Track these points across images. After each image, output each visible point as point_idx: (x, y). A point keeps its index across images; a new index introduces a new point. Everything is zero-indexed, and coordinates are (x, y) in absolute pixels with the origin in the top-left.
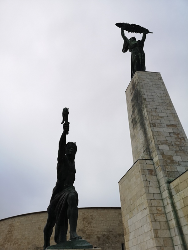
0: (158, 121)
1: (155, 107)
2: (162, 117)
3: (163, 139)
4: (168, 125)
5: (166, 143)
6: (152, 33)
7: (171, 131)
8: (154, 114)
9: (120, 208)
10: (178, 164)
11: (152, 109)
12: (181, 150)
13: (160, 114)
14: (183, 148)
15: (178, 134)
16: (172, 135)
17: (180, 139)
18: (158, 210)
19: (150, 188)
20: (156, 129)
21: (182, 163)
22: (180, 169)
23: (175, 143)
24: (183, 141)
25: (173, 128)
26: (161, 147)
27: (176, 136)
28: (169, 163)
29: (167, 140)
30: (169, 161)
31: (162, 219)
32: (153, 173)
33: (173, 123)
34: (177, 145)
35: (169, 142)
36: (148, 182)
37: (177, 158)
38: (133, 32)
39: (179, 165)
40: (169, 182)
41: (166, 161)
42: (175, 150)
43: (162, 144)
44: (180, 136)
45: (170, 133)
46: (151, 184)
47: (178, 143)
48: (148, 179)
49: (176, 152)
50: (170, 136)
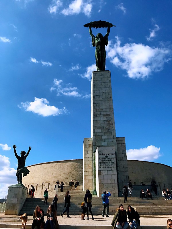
0: (99, 113)
1: (99, 102)
2: (102, 109)
3: (98, 125)
4: (104, 115)
5: (100, 128)
6: (115, 26)
7: (105, 119)
8: (97, 107)
10: (103, 141)
11: (97, 104)
12: (108, 132)
13: (102, 108)
14: (110, 130)
15: (110, 121)
16: (105, 122)
18: (89, 166)
20: (96, 119)
21: (106, 140)
22: (104, 144)
23: (105, 127)
24: (111, 125)
25: (107, 117)
26: (96, 131)
27: (107, 122)
28: (98, 141)
29: (101, 126)
30: (99, 139)
31: (90, 170)
32: (91, 146)
33: (108, 113)
34: (106, 129)
36: (87, 152)
37: (104, 137)
40: (95, 152)
41: (97, 139)
42: (105, 132)
43: (97, 129)
45: (104, 121)
46: (88, 152)
47: (108, 127)
48: (87, 150)
49: (105, 133)
50: (104, 123)
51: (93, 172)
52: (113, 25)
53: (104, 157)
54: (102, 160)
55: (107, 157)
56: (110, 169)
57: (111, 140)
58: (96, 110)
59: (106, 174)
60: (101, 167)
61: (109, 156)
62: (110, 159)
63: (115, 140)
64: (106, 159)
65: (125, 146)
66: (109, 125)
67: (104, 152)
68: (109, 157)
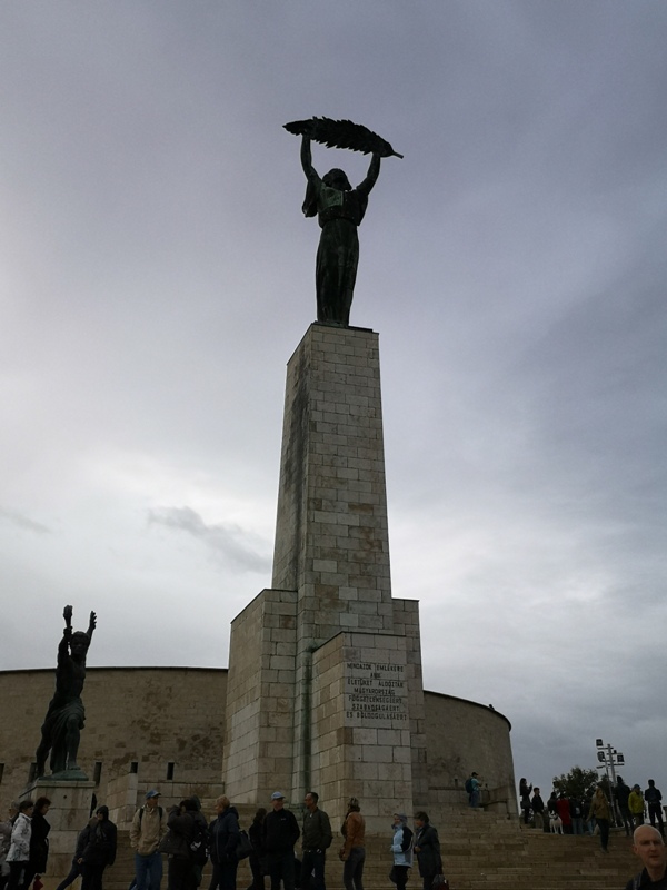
0: (331, 494)
1: (333, 449)
2: (343, 482)
3: (328, 544)
4: (352, 506)
5: (333, 554)
6: (402, 157)
7: (355, 521)
8: (326, 472)
10: (345, 608)
11: (326, 458)
12: (362, 574)
13: (342, 474)
14: (369, 568)
15: (371, 530)
16: (355, 533)
17: (371, 544)
18: (279, 704)
19: (274, 659)
20: (320, 517)
21: (355, 606)
22: (348, 620)
23: (355, 556)
24: (376, 549)
25: (363, 513)
26: (319, 565)
27: (362, 536)
28: (326, 606)
29: (338, 548)
30: (327, 601)
31: (283, 722)
32: (291, 624)
33: (367, 500)
34: (358, 561)
35: (341, 552)
36: (274, 645)
37: (347, 594)
38: (344, 147)
39: (348, 609)
40: (312, 650)
41: (321, 600)
42: (350, 572)
43: (323, 557)
44: (372, 537)
45: (350, 527)
46: (280, 649)
47: (362, 554)
48: (275, 639)
49: (351, 578)
50: (350, 536)
51: (299, 732)
52: (395, 150)
53: (366, 674)
54: (358, 686)
55: (376, 676)
56: (388, 723)
57: (371, 609)
58: (320, 480)
59: (374, 741)
60: (355, 714)
61: (383, 672)
62: (389, 684)
63: (387, 610)
64: (375, 685)
65: (418, 633)
66: (367, 547)
67: (366, 657)
68: (386, 675)
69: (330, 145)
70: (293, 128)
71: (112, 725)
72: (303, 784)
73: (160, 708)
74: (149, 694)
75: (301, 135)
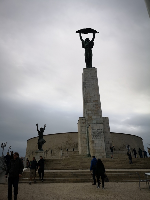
0: (90, 99)
1: (89, 91)
2: (92, 97)
3: (90, 108)
4: (94, 101)
5: (91, 110)
6: (99, 33)
7: (94, 104)
8: (88, 95)
9: (77, 132)
11: (88, 93)
12: (97, 113)
13: (92, 95)
14: (98, 112)
15: (98, 105)
16: (95, 106)
17: (98, 108)
18: (84, 137)
19: (82, 130)
20: (88, 104)
21: (96, 119)
22: (94, 122)
23: (95, 110)
24: (99, 108)
25: (96, 102)
26: (88, 113)
27: (96, 106)
28: (90, 120)
29: (92, 109)
30: (90, 119)
31: (85, 140)
32: (85, 123)
33: (96, 100)
35: (92, 110)
37: (94, 117)
38: (88, 33)
39: (94, 120)
40: (88, 128)
41: (89, 119)
43: (89, 111)
44: (98, 106)
45: (94, 105)
46: (83, 128)
47: (96, 110)
48: (82, 126)
49: (94, 114)
50: (94, 107)
51: (87, 142)
52: (98, 32)
53: (95, 131)
54: (94, 133)
55: (97, 131)
56: (100, 139)
57: (99, 119)
58: (87, 97)
59: (98, 143)
60: (94, 138)
61: (99, 130)
62: (100, 132)
63: (102, 119)
64: (97, 133)
65: (109, 123)
66: (97, 108)
67: (95, 128)
68: (99, 131)
69: (85, 34)
70: (77, 32)
71: (63, 143)
72: (88, 151)
73: (70, 139)
74: (68, 137)
75: (79, 33)
